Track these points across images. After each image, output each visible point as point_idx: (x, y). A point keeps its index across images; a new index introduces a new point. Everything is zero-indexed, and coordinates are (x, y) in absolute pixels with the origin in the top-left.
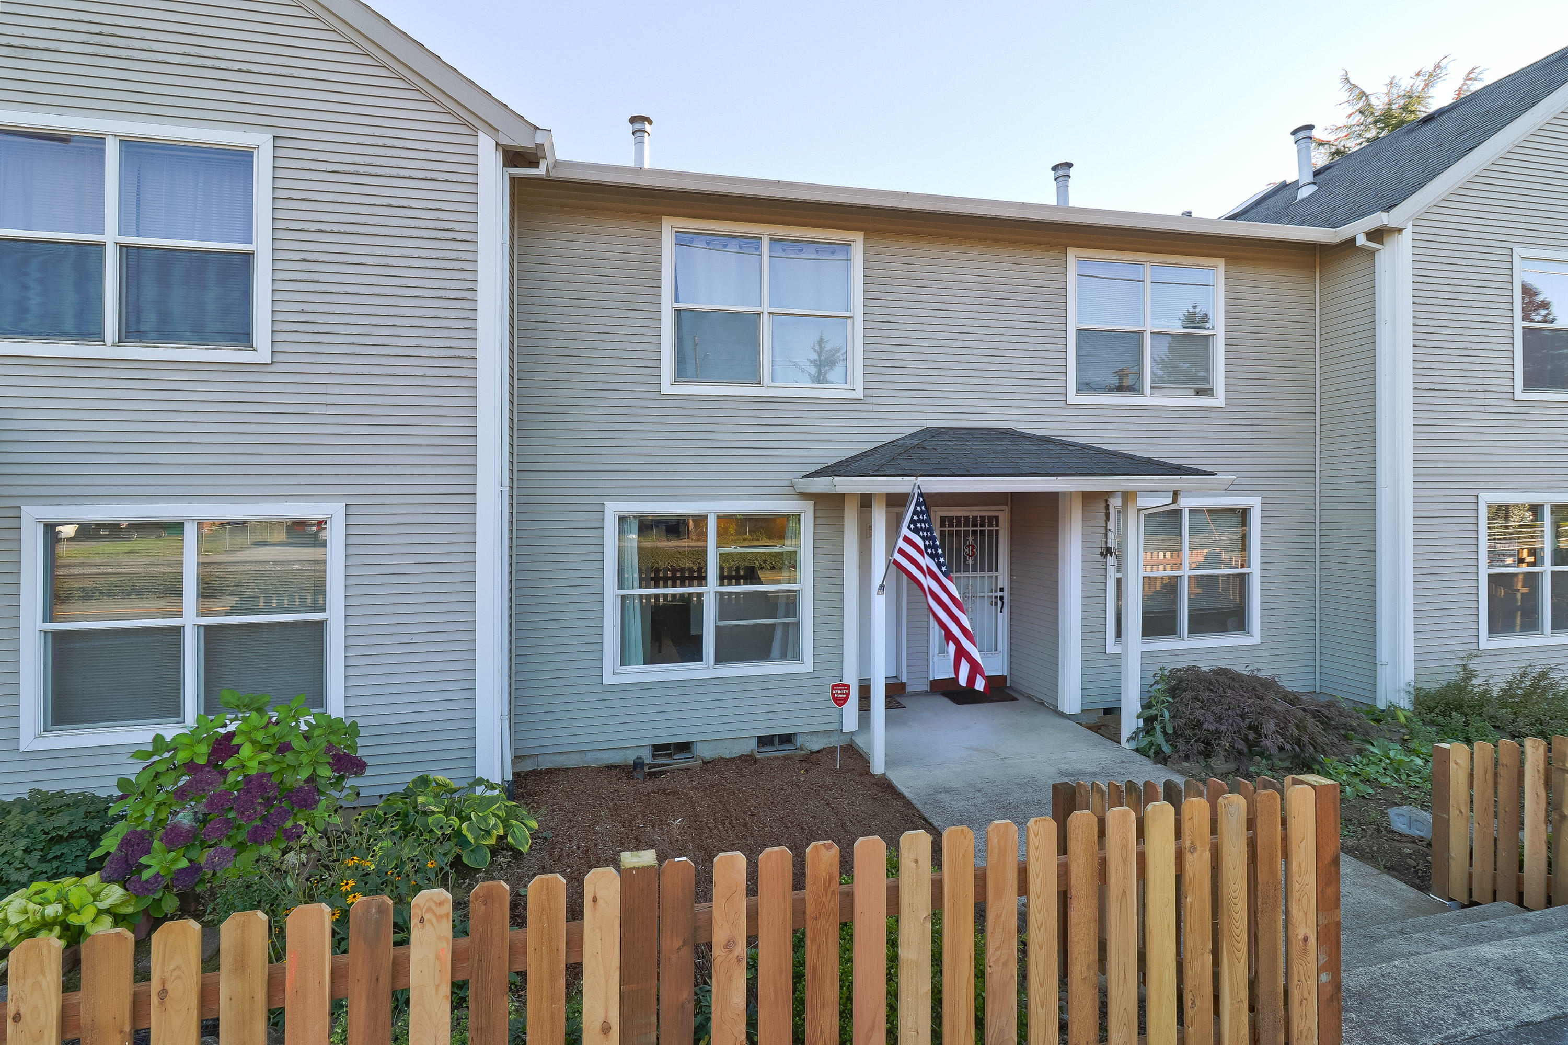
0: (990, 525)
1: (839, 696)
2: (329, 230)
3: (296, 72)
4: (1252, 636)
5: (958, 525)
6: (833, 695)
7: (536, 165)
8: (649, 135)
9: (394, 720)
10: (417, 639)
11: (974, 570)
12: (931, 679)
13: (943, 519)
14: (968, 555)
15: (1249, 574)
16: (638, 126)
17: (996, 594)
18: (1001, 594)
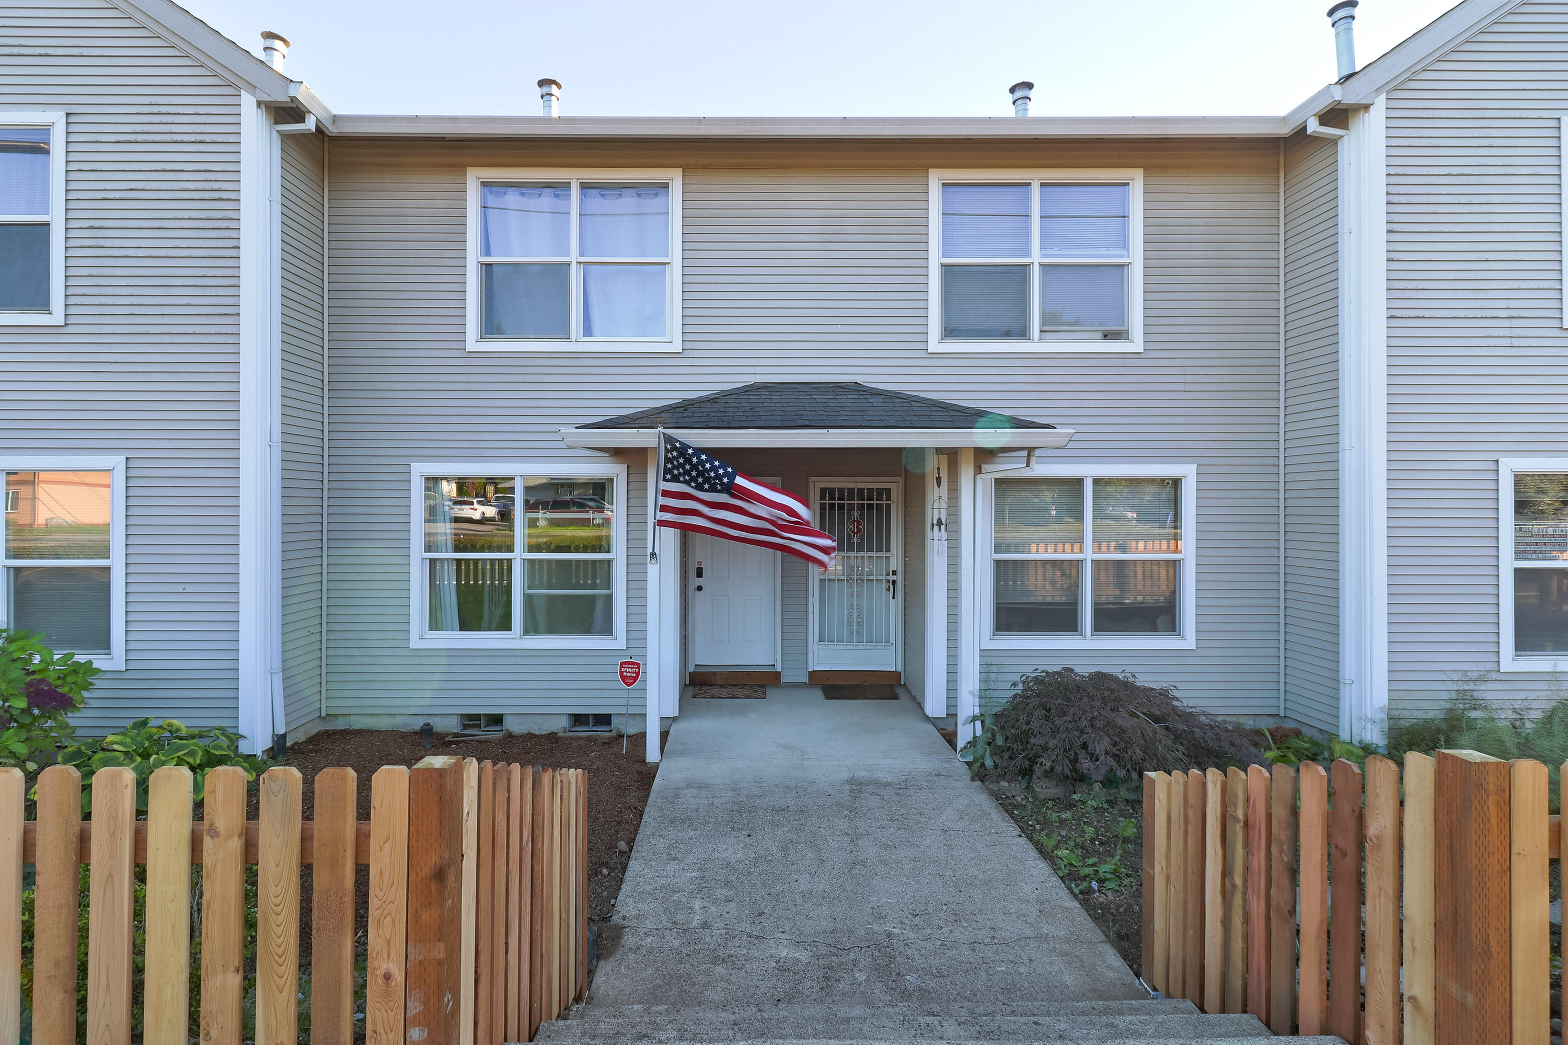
0: (880, 498)
1: (628, 675)
2: (112, 197)
3: (85, 51)
4: (1184, 638)
5: (841, 498)
6: (621, 673)
7: (302, 120)
8: (558, 99)
9: (167, 665)
10: (189, 588)
11: (860, 549)
12: (810, 670)
13: (823, 491)
14: (853, 532)
15: (1180, 561)
16: (545, 90)
17: (888, 578)
18: (894, 578)
